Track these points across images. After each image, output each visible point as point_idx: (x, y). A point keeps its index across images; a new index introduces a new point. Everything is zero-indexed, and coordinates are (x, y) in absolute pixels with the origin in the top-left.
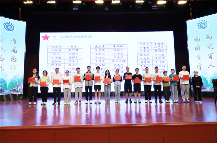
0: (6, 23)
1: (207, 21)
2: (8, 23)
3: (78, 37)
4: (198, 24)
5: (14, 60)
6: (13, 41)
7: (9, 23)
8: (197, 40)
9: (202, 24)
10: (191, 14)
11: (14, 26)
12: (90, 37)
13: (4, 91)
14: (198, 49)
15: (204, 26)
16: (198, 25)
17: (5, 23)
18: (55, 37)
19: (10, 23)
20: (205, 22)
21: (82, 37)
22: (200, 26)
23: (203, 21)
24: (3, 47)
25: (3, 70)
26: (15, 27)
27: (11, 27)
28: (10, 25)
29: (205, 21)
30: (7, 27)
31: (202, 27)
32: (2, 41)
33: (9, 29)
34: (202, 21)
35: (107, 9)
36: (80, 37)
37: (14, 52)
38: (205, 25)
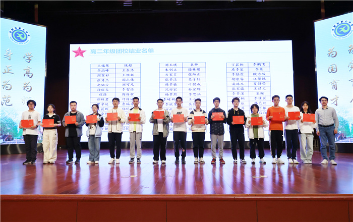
0: (14, 29)
1: (350, 22)
2: (18, 28)
3: (132, 51)
4: (334, 26)
5: (28, 89)
6: (26, 58)
7: (20, 28)
8: (333, 55)
9: (342, 27)
10: (323, 11)
11: (27, 34)
12: (151, 51)
13: (13, 139)
14: (333, 70)
15: (345, 31)
16: (334, 28)
17: (12, 29)
18: (93, 51)
19: (22, 29)
20: (347, 24)
21: (138, 51)
22: (339, 30)
23: (344, 22)
24: (10, 69)
25: (12, 105)
26: (29, 35)
27: (23, 36)
28: (20, 33)
29: (348, 22)
30: (16, 35)
31: (342, 32)
32: (8, 58)
33: (19, 38)
34: (342, 22)
35: (179, 3)
36: (135, 51)
37: (28, 76)
38: (346, 29)
